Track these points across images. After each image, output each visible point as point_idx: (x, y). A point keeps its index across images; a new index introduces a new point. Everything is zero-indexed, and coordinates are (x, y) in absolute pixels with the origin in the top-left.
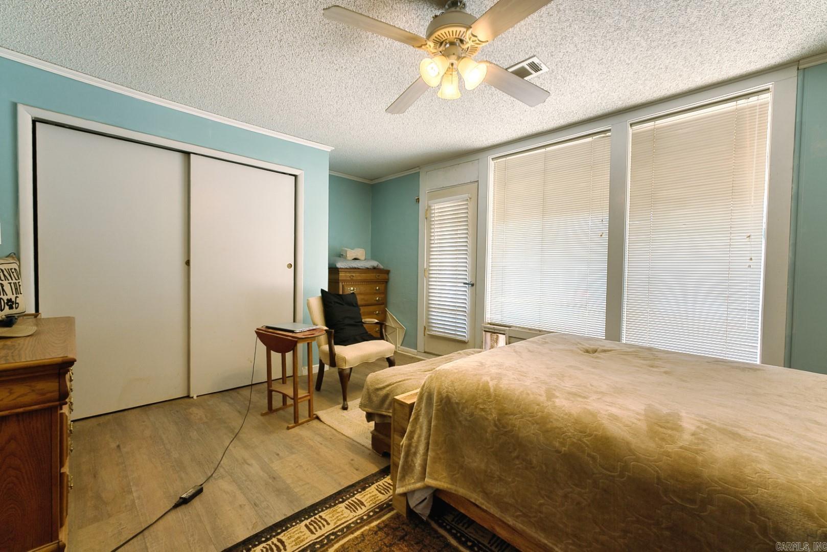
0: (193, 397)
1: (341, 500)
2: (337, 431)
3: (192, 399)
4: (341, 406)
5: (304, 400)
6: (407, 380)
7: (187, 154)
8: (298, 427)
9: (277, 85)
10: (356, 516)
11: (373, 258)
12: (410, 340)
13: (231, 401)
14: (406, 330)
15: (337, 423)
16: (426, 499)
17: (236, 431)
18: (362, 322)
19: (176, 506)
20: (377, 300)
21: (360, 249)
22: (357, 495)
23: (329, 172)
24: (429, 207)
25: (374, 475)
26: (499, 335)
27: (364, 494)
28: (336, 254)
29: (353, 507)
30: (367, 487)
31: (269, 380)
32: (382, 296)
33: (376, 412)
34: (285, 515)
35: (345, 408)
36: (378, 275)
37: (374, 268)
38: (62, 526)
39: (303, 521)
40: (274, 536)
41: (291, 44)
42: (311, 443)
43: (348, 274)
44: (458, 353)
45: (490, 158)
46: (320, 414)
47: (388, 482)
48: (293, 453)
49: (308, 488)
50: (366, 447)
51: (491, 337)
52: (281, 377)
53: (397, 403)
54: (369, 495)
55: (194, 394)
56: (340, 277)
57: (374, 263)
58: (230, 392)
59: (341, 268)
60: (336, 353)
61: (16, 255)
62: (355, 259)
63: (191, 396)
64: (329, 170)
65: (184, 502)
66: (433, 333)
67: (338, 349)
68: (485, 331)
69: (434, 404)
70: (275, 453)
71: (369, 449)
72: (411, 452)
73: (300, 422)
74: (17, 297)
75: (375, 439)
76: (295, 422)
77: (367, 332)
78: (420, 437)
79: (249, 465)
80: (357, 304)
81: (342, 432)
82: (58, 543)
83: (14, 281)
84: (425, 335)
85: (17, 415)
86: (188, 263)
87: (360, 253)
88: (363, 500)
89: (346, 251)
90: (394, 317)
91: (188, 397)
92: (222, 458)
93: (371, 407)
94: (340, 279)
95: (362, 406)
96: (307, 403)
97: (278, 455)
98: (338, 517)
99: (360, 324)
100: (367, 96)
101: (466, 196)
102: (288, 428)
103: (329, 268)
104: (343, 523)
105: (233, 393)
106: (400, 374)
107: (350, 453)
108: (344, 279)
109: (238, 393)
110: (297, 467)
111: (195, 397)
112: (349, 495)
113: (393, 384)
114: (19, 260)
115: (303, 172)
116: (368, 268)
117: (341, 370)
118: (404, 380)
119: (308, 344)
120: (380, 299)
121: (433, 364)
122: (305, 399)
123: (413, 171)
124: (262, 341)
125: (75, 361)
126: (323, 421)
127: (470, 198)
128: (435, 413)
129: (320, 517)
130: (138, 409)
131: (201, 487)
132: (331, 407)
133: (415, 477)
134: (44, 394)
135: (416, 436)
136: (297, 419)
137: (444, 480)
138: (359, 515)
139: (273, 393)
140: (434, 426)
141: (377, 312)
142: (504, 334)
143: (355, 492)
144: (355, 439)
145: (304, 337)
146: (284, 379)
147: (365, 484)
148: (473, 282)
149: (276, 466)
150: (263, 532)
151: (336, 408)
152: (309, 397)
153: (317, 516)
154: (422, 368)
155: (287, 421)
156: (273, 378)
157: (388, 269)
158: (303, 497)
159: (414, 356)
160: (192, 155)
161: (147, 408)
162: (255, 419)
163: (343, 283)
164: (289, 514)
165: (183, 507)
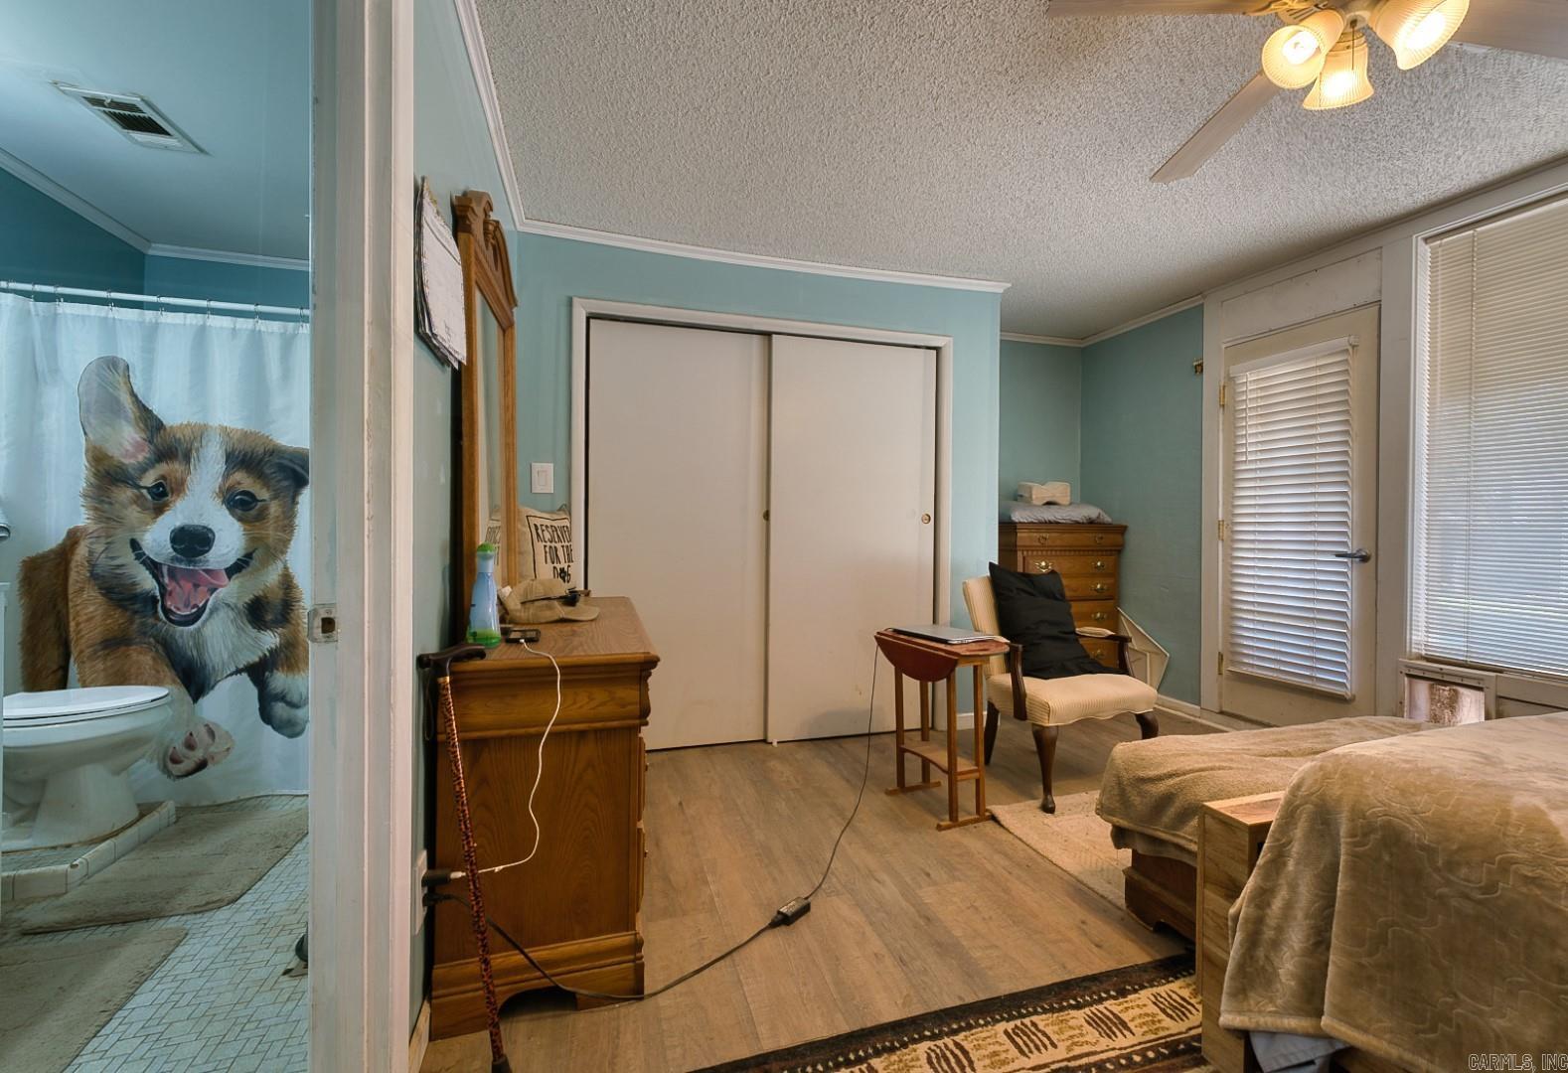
0: (771, 743)
1: (1072, 1002)
2: (1038, 853)
3: (770, 746)
4: (1038, 803)
5: (968, 779)
6: (1223, 768)
7: (768, 335)
8: (957, 829)
9: (919, 184)
10: (1114, 1049)
11: (1086, 499)
12: (1179, 680)
13: (832, 760)
14: (1170, 658)
15: (1036, 837)
16: (1311, 1063)
17: (849, 815)
18: (1074, 632)
19: (774, 925)
20: (1097, 590)
21: (1058, 484)
22: (1108, 1002)
23: (1001, 335)
24: (1231, 379)
25: (1142, 968)
26: (1461, 690)
27: (1126, 1005)
28: (1012, 496)
29: (1103, 1025)
30: (1130, 992)
31: (900, 731)
32: (1110, 581)
33: (1139, 829)
34: (960, 998)
35: (1048, 809)
36: (1100, 535)
37: (1091, 522)
38: (638, 910)
39: (998, 1021)
40: (948, 1035)
41: (955, 99)
42: (989, 867)
43: (1035, 534)
44: (1347, 724)
45: (1417, 239)
46: (998, 810)
47: (1181, 994)
48: (955, 879)
49: (998, 957)
50: (1110, 902)
51: (1432, 694)
52: (919, 727)
53: (1213, 818)
54: (1137, 1011)
55: (773, 738)
56: (1018, 540)
57: (1091, 512)
58: (827, 741)
59: (1020, 523)
60: (1027, 692)
61: (567, 509)
62: (1049, 503)
63: (769, 740)
64: (1001, 331)
65: (783, 921)
66: (1244, 670)
67: (1031, 685)
68: (1409, 675)
69: (1342, 840)
70: (922, 869)
71: (1119, 909)
72: (1265, 936)
73: (960, 819)
74: (569, 566)
75: (1132, 888)
76: (951, 820)
77: (1088, 656)
78: (1288, 906)
79: (879, 882)
80: (1063, 595)
81: (1050, 857)
82: (636, 934)
83: (567, 543)
84: (1220, 674)
85: (596, 731)
86: (767, 516)
87: (1058, 490)
88: (1125, 1017)
89: (1030, 488)
90: (1140, 629)
91: (764, 741)
92: (832, 859)
93: (1126, 816)
94: (1018, 544)
95: (1103, 811)
96: (974, 782)
97: (928, 875)
98: (1072, 1037)
99: (1073, 636)
100: (1097, 161)
101: (1342, 342)
102: (939, 828)
103: (1000, 523)
104: (1088, 1055)
105: (834, 746)
106: (1197, 753)
107: (1075, 905)
108: (1028, 543)
109: (841, 747)
110: (969, 908)
111: (775, 744)
112: (1091, 997)
113: (1184, 774)
114: (570, 514)
115: (951, 339)
116: (1077, 522)
117: (1037, 728)
118: (1212, 769)
119: (975, 668)
120: (1105, 587)
121: (1278, 740)
122: (969, 776)
123: (1184, 306)
124: (887, 656)
125: (659, 660)
126: (1006, 826)
127: (1353, 347)
128: (1346, 861)
129: (1034, 1024)
130: (698, 749)
131: (806, 901)
132: (1018, 802)
133: (1279, 1002)
134: (623, 706)
135: (1277, 904)
136: (954, 815)
137: (1387, 1036)
138: (1120, 1049)
139: (907, 755)
140: (1345, 893)
141: (1098, 615)
142: (1480, 689)
143: (1104, 995)
144: (1082, 877)
145: (968, 653)
146: (926, 730)
147: (1125, 983)
148: (1368, 550)
149: (928, 895)
150: (924, 1017)
151: (1029, 806)
152: (977, 775)
153: (1027, 1021)
154: (1251, 747)
155: (936, 815)
156: (906, 727)
157: (1124, 524)
158: (990, 973)
159: (1192, 718)
160: (774, 336)
161: (709, 749)
162: (877, 801)
163: (1025, 553)
164: (970, 999)
165: (783, 928)
